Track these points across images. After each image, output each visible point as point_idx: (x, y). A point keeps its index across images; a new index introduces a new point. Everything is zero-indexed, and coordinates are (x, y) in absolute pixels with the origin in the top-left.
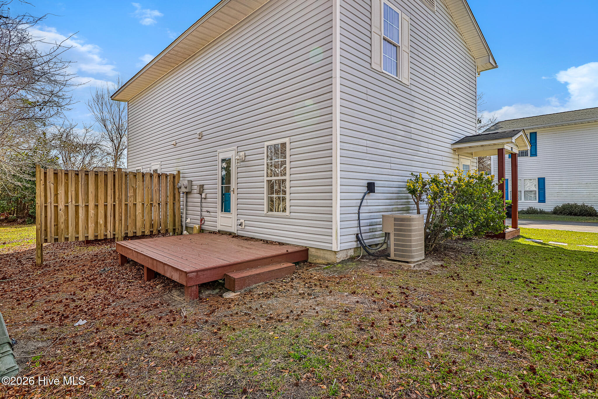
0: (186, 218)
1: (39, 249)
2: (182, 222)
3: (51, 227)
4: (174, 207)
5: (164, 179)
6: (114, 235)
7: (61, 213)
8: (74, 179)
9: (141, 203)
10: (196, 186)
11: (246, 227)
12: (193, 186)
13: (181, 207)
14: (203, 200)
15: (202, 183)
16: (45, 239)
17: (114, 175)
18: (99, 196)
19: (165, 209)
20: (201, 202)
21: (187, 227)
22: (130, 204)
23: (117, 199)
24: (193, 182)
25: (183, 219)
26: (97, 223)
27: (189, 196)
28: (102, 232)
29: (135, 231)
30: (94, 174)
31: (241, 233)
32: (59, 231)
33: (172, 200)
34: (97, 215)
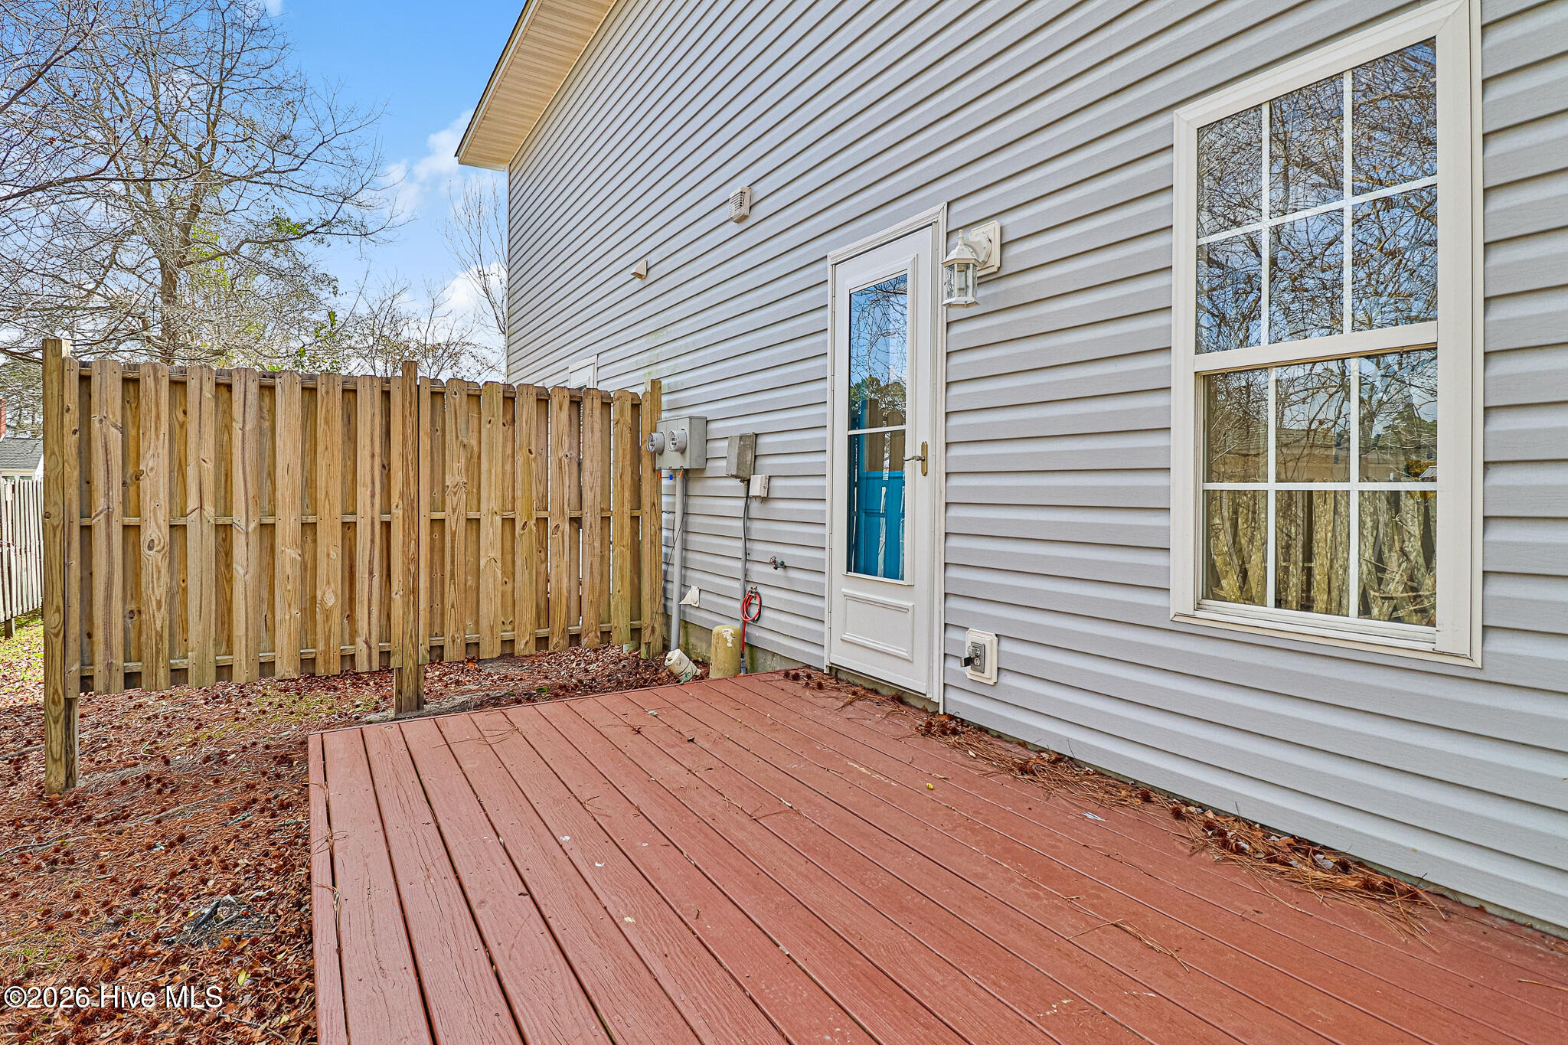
0: (684, 586)
1: (56, 722)
2: (666, 599)
3: (108, 624)
4: (635, 533)
5: (597, 412)
6: (386, 655)
7: (153, 559)
8: (209, 405)
9: (498, 519)
10: (725, 443)
11: (1008, 680)
12: (710, 445)
13: (664, 533)
14: (755, 505)
15: (748, 425)
16: (83, 678)
17: (386, 394)
18: (321, 482)
19: (597, 544)
20: (747, 517)
21: (685, 624)
22: (454, 523)
23: (395, 499)
24: (712, 426)
25: (669, 586)
26: (310, 606)
27: (696, 488)
28: (334, 641)
29: (472, 637)
30: (298, 388)
31: (967, 706)
32: (143, 638)
33: (627, 506)
34: (308, 569)
